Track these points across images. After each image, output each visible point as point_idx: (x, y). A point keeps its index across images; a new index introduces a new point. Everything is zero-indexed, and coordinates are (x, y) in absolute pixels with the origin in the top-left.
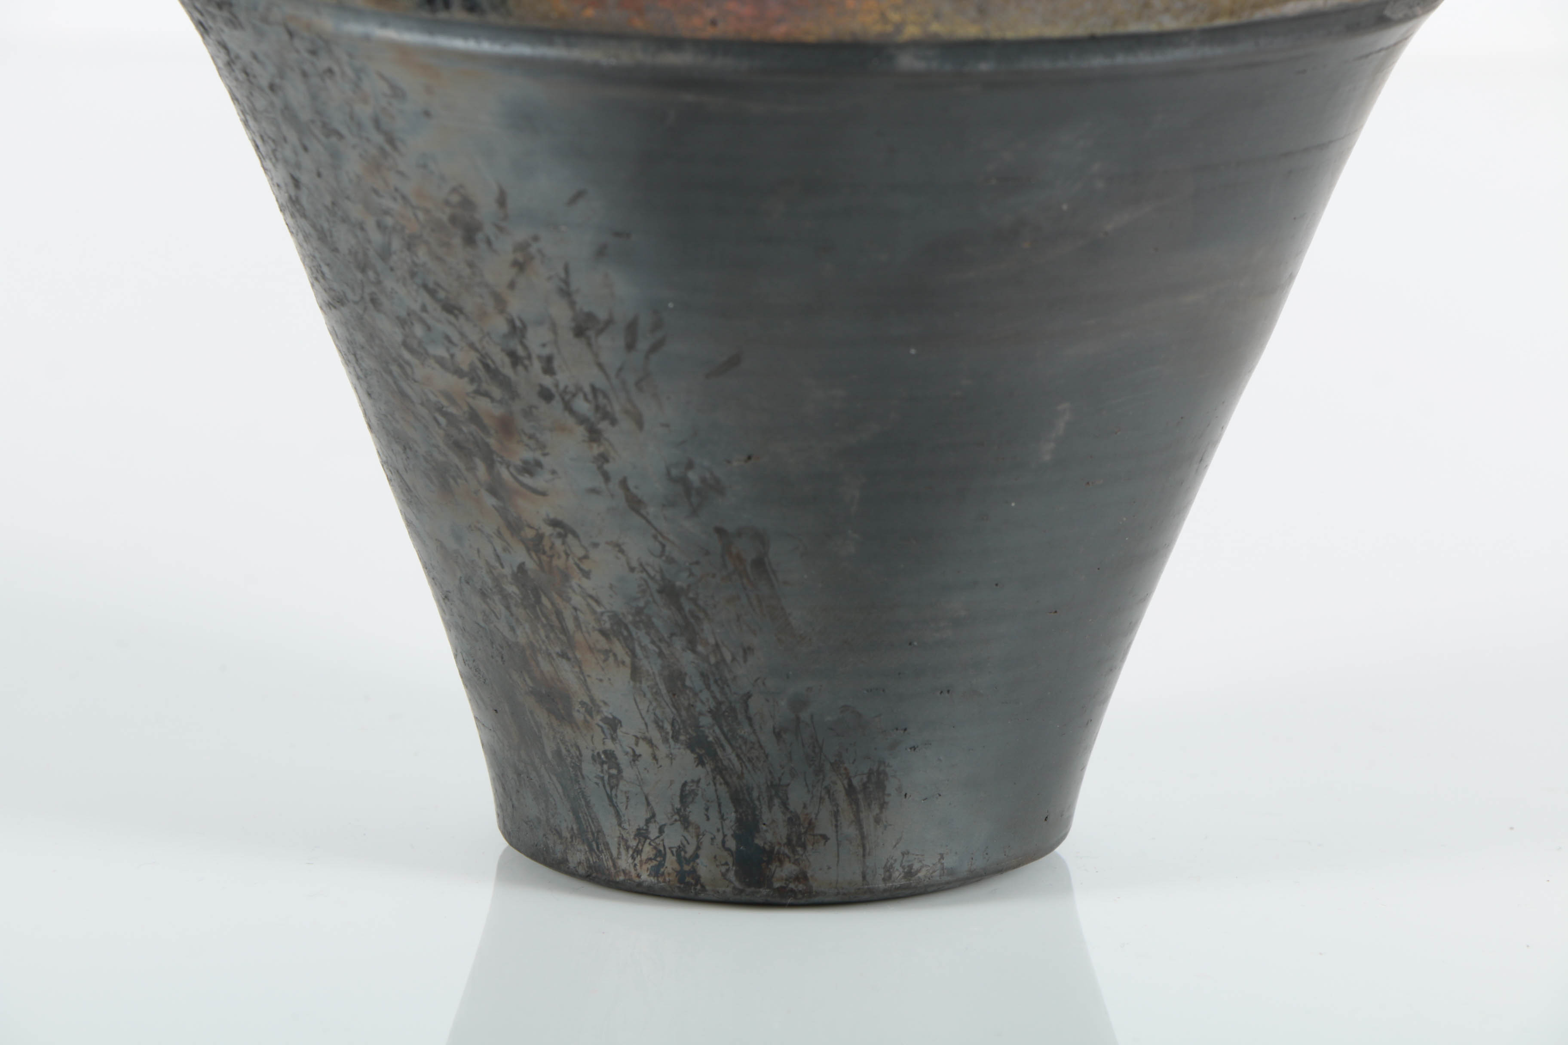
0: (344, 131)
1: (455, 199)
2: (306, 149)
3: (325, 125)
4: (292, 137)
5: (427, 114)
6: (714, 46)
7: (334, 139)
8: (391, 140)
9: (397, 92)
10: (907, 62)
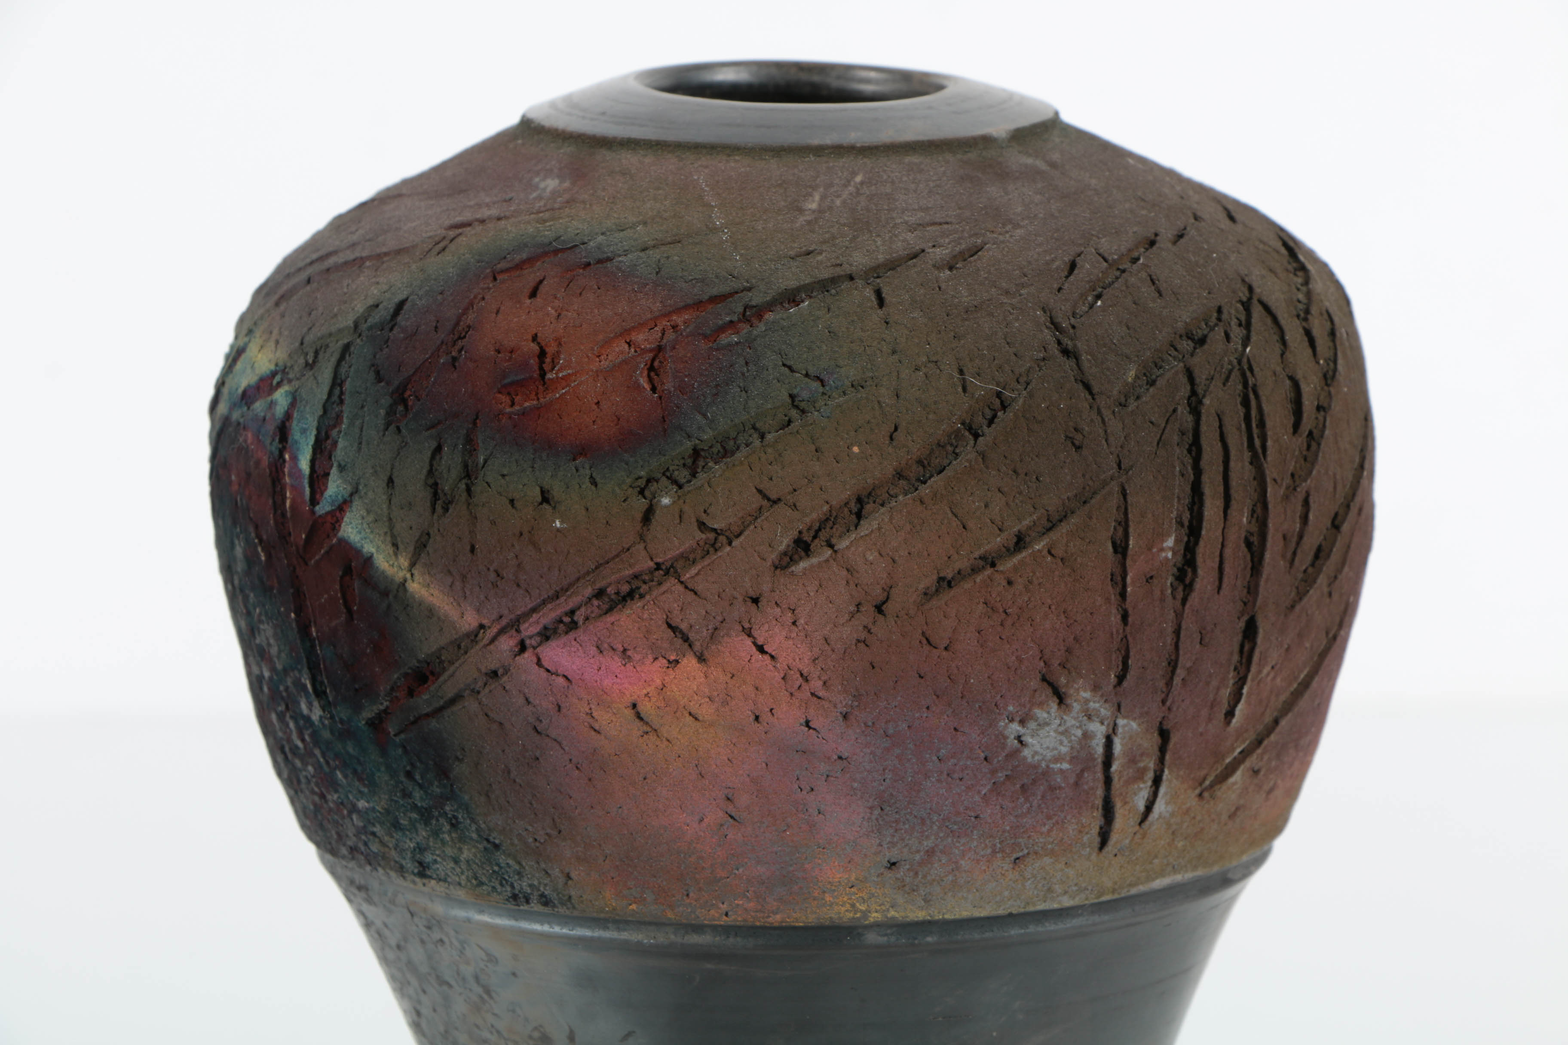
0: (453, 983)
1: (536, 1034)
2: (424, 992)
3: (438, 977)
4: (414, 982)
5: (514, 974)
6: (728, 930)
7: (445, 988)
8: (488, 992)
9: (492, 959)
10: (871, 938)
